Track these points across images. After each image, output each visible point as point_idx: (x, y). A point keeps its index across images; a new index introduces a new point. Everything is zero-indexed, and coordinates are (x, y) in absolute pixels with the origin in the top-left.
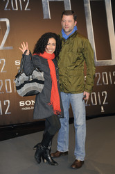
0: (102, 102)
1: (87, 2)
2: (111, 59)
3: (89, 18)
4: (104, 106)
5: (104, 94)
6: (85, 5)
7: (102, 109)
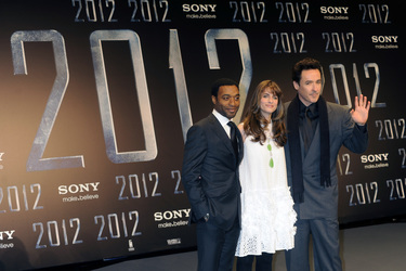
0: (130, 231)
1: (97, 44)
2: (144, 149)
3: (100, 73)
4: (134, 239)
5: (134, 216)
6: (93, 49)
7: (131, 244)
